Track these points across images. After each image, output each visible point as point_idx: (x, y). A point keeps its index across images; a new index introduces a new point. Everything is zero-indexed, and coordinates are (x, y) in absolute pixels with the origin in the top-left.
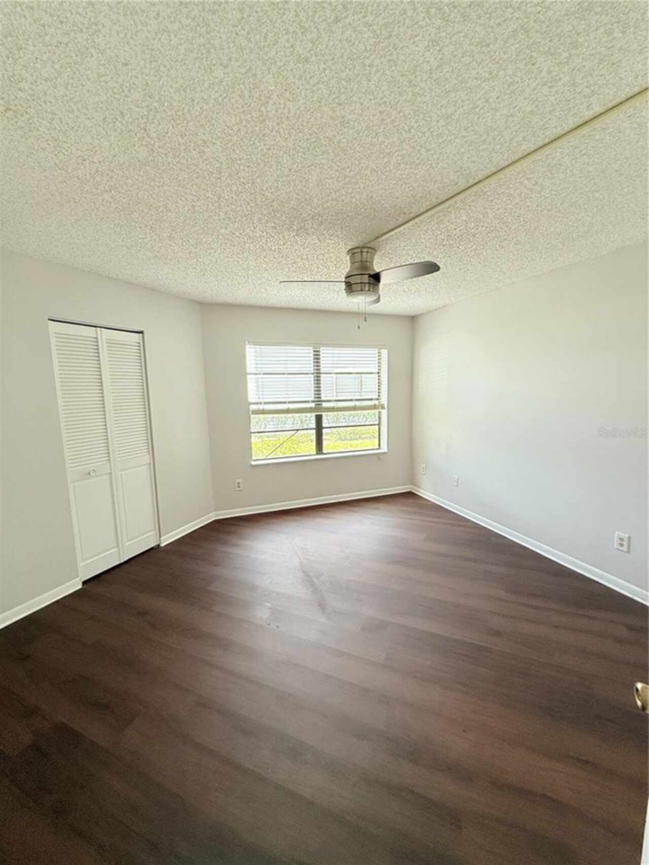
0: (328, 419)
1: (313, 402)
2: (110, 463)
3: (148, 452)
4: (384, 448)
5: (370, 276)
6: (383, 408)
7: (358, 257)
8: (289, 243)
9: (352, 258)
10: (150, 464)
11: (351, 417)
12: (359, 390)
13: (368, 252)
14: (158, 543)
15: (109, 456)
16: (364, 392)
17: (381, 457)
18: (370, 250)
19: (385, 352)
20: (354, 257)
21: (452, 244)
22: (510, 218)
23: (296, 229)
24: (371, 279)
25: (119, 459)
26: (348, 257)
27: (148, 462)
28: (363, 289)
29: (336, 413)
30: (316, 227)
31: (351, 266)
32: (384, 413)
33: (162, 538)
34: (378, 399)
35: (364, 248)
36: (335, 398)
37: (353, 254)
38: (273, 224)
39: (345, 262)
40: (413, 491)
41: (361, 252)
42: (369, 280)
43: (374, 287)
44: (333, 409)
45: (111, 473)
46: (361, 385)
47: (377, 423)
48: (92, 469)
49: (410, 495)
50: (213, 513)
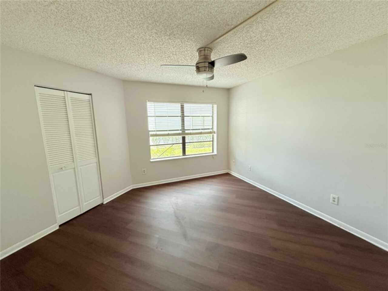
0: (188, 138)
1: (181, 130)
2: (74, 162)
3: (96, 156)
4: (215, 152)
5: (209, 63)
6: (215, 133)
7: (203, 53)
8: (165, 44)
9: (200, 54)
10: (97, 162)
11: (199, 137)
12: (203, 125)
13: (208, 50)
14: (102, 202)
15: (73, 159)
16: (206, 125)
17: (214, 156)
18: (209, 49)
19: (215, 106)
20: (200, 53)
21: (252, 47)
22: (285, 30)
23: (168, 34)
24: (210, 65)
25: (79, 161)
26: (197, 53)
27: (96, 161)
28: (206, 70)
29: (192, 136)
30: (180, 34)
31: (199, 58)
32: (215, 135)
33: (104, 200)
34: (212, 129)
35: (205, 48)
36: (192, 128)
37: (200, 51)
38: (155, 31)
39: (196, 57)
40: (229, 173)
41: (205, 50)
42: (209, 65)
43: (211, 69)
44: (190, 134)
45: (75, 168)
46: (204, 122)
47: (212, 140)
48: (63, 166)
49: (227, 174)
50: (131, 186)
